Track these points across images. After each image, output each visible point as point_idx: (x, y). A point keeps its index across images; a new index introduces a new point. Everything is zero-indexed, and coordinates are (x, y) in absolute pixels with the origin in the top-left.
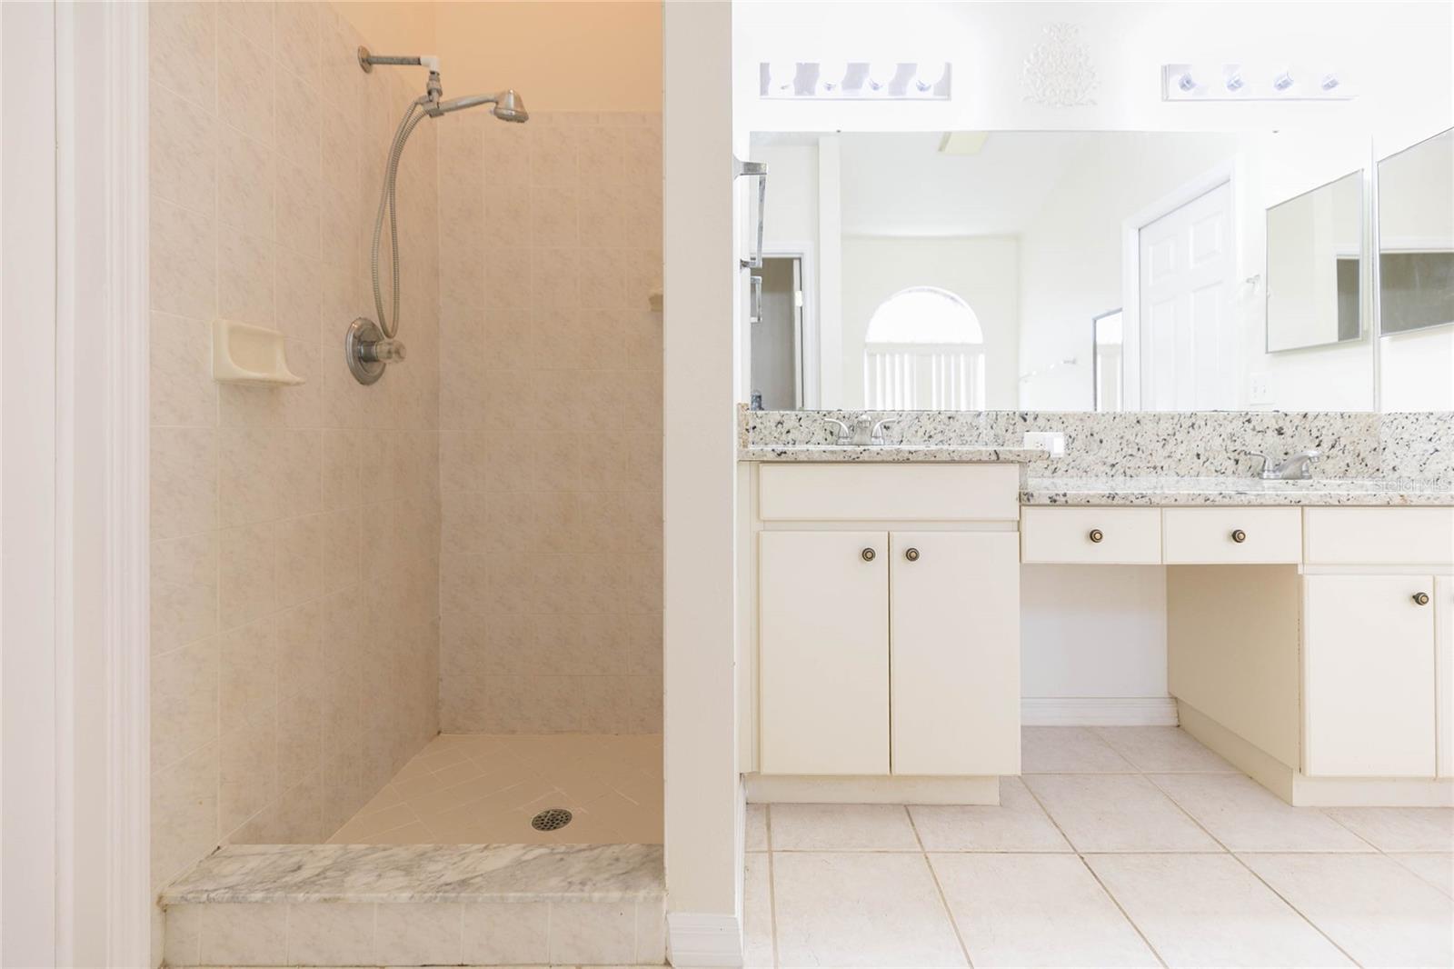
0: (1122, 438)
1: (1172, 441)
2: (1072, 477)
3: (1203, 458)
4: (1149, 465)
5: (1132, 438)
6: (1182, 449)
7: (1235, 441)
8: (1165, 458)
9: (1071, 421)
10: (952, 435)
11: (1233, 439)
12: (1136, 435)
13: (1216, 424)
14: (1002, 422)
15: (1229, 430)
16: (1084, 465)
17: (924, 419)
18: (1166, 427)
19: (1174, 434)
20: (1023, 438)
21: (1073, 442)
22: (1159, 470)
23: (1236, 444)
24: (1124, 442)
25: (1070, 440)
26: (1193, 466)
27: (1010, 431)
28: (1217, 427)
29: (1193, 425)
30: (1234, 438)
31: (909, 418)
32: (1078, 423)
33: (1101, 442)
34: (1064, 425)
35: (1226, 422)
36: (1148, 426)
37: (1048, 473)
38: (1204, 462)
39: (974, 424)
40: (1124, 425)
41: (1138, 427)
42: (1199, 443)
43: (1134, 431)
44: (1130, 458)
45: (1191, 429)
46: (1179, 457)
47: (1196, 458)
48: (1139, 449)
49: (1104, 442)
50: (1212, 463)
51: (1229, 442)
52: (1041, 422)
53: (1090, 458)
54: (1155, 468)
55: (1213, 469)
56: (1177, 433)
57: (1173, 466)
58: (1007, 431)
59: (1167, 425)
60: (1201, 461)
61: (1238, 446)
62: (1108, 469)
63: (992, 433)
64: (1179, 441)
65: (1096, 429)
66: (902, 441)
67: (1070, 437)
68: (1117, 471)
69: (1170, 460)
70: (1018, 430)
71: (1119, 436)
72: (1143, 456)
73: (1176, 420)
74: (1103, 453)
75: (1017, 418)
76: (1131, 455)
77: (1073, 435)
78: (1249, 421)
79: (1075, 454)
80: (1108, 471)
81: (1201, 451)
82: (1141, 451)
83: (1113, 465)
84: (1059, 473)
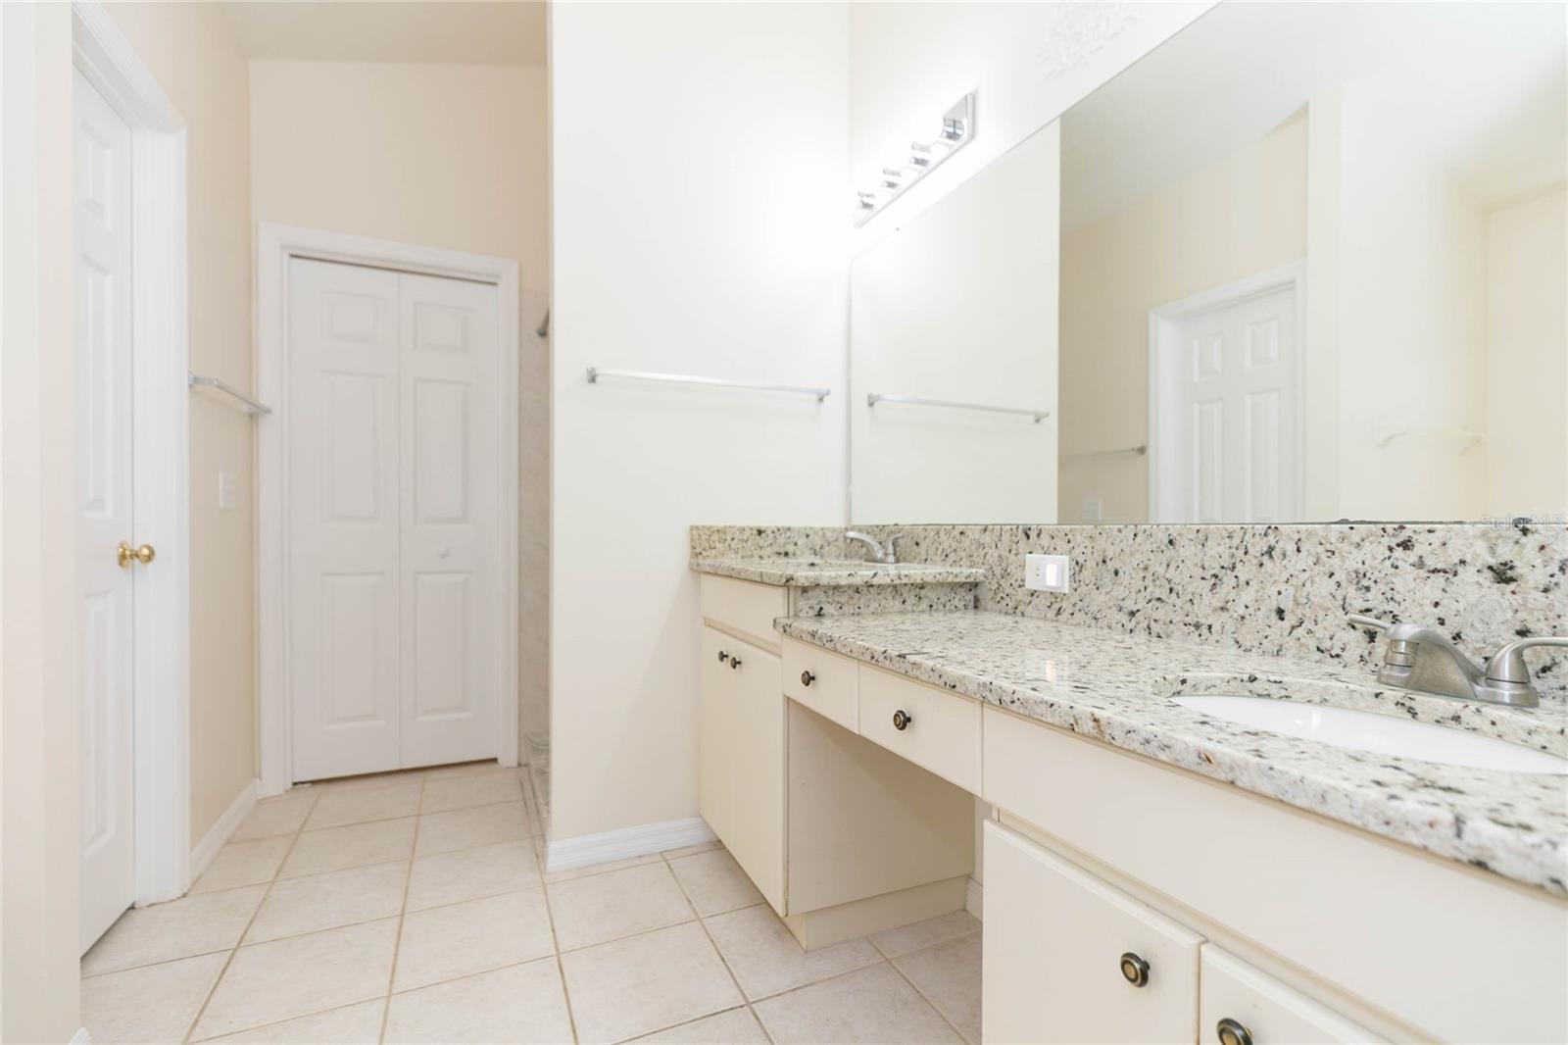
0: (1146, 568)
1: (1229, 580)
2: (1078, 624)
3: (1291, 619)
4: (1187, 620)
5: (1161, 570)
6: (1247, 596)
7: (1368, 589)
8: (1215, 610)
9: (1079, 538)
10: (963, 554)
11: (1361, 580)
12: (1168, 565)
13: (1320, 549)
14: (1006, 537)
15: (1353, 563)
16: (1094, 608)
17: (942, 533)
18: (1217, 552)
19: (1233, 568)
20: (1025, 562)
21: (1080, 571)
22: (1204, 631)
23: (1369, 595)
24: (1149, 575)
25: (1077, 568)
26: (1268, 631)
27: (1013, 552)
28: (1324, 557)
29: (1270, 551)
30: (1365, 582)
31: (932, 534)
32: (1087, 542)
33: (1116, 573)
34: (1071, 545)
35: (1345, 547)
36: (1187, 550)
37: (1051, 614)
38: (1293, 628)
39: (981, 541)
40: (1148, 547)
41: (1170, 552)
42: (1283, 587)
43: (1164, 559)
44: (1158, 604)
45: (1265, 559)
46: (1242, 611)
47: (1274, 617)
48: (1171, 590)
49: (1121, 573)
50: (1310, 632)
51: (1352, 591)
52: (1045, 540)
53: (1100, 599)
54: (1197, 626)
55: (1312, 644)
56: (1239, 566)
57: (1230, 627)
58: (1010, 551)
59: (1220, 549)
60: (1286, 624)
61: (1375, 599)
62: (1125, 619)
63: (996, 554)
64: (1242, 579)
65: (1110, 554)
66: (926, 560)
67: (1077, 563)
68: (1138, 623)
69: (1225, 615)
70: (1021, 551)
71: (1141, 566)
72: (1179, 603)
73: (1236, 541)
74: (1119, 592)
75: (1021, 535)
76: (1159, 599)
77: (1081, 561)
78: (1406, 545)
79: (1083, 589)
80: (1124, 622)
81: (1287, 605)
82: (1174, 595)
83: (1132, 614)
84: (1065, 615)
